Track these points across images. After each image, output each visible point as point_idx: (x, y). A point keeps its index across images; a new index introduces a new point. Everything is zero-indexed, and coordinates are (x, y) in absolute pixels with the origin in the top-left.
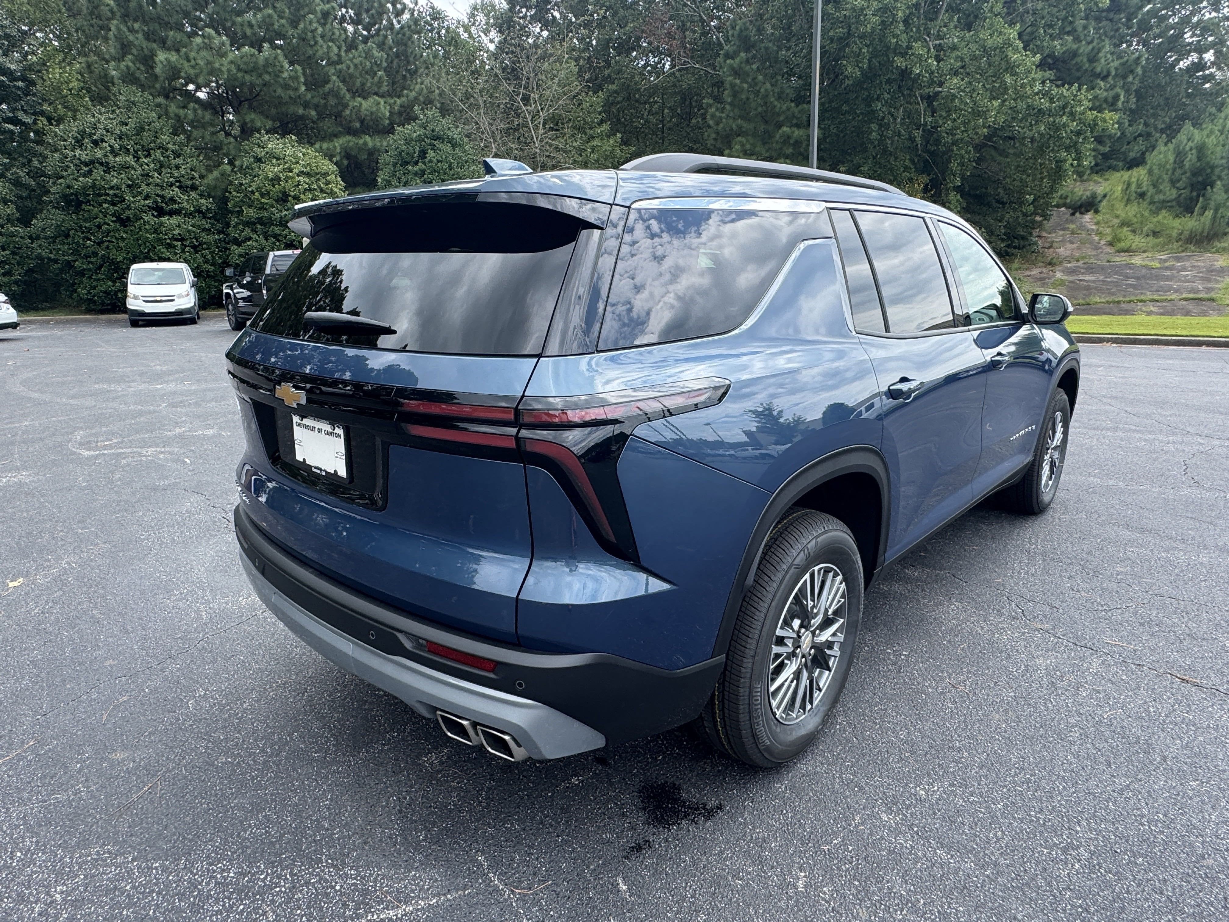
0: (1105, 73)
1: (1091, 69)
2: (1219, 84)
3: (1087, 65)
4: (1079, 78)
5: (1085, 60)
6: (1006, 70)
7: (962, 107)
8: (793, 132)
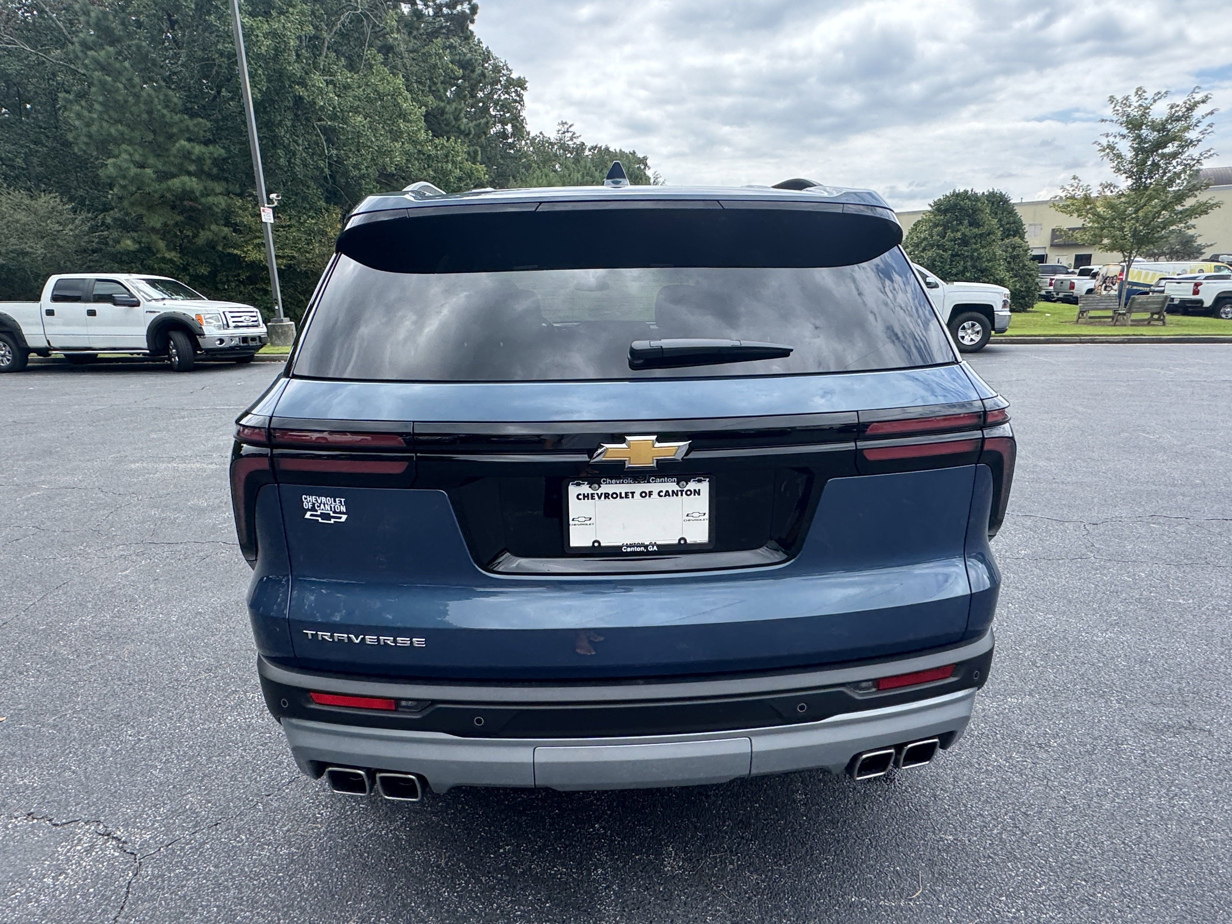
0: (467, 132)
1: (457, 126)
2: (520, 151)
3: (454, 122)
4: (448, 132)
5: (452, 118)
6: (399, 116)
7: (369, 144)
8: (193, 148)
